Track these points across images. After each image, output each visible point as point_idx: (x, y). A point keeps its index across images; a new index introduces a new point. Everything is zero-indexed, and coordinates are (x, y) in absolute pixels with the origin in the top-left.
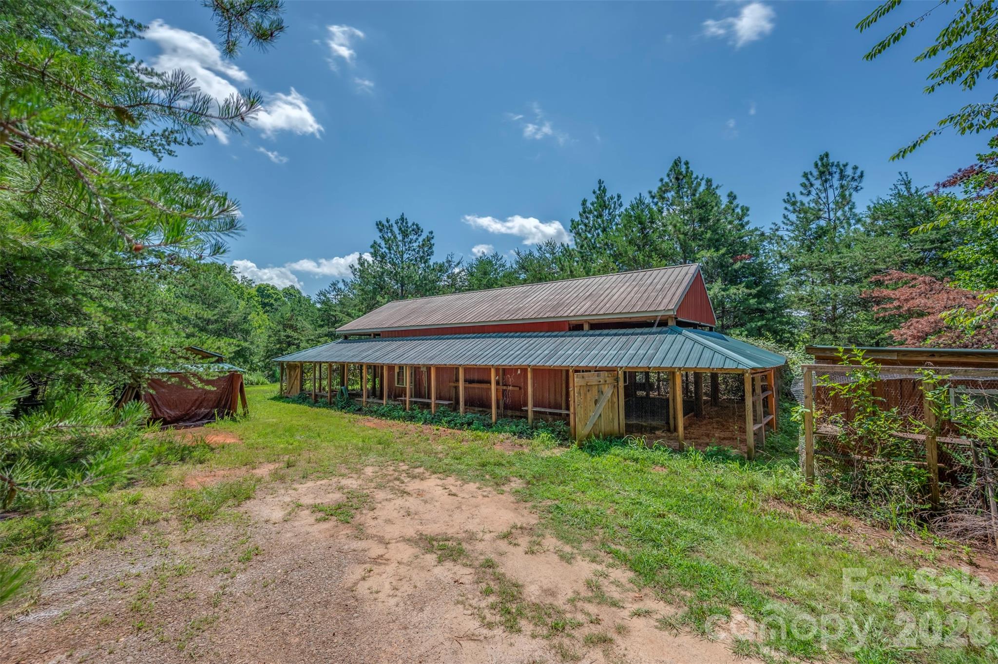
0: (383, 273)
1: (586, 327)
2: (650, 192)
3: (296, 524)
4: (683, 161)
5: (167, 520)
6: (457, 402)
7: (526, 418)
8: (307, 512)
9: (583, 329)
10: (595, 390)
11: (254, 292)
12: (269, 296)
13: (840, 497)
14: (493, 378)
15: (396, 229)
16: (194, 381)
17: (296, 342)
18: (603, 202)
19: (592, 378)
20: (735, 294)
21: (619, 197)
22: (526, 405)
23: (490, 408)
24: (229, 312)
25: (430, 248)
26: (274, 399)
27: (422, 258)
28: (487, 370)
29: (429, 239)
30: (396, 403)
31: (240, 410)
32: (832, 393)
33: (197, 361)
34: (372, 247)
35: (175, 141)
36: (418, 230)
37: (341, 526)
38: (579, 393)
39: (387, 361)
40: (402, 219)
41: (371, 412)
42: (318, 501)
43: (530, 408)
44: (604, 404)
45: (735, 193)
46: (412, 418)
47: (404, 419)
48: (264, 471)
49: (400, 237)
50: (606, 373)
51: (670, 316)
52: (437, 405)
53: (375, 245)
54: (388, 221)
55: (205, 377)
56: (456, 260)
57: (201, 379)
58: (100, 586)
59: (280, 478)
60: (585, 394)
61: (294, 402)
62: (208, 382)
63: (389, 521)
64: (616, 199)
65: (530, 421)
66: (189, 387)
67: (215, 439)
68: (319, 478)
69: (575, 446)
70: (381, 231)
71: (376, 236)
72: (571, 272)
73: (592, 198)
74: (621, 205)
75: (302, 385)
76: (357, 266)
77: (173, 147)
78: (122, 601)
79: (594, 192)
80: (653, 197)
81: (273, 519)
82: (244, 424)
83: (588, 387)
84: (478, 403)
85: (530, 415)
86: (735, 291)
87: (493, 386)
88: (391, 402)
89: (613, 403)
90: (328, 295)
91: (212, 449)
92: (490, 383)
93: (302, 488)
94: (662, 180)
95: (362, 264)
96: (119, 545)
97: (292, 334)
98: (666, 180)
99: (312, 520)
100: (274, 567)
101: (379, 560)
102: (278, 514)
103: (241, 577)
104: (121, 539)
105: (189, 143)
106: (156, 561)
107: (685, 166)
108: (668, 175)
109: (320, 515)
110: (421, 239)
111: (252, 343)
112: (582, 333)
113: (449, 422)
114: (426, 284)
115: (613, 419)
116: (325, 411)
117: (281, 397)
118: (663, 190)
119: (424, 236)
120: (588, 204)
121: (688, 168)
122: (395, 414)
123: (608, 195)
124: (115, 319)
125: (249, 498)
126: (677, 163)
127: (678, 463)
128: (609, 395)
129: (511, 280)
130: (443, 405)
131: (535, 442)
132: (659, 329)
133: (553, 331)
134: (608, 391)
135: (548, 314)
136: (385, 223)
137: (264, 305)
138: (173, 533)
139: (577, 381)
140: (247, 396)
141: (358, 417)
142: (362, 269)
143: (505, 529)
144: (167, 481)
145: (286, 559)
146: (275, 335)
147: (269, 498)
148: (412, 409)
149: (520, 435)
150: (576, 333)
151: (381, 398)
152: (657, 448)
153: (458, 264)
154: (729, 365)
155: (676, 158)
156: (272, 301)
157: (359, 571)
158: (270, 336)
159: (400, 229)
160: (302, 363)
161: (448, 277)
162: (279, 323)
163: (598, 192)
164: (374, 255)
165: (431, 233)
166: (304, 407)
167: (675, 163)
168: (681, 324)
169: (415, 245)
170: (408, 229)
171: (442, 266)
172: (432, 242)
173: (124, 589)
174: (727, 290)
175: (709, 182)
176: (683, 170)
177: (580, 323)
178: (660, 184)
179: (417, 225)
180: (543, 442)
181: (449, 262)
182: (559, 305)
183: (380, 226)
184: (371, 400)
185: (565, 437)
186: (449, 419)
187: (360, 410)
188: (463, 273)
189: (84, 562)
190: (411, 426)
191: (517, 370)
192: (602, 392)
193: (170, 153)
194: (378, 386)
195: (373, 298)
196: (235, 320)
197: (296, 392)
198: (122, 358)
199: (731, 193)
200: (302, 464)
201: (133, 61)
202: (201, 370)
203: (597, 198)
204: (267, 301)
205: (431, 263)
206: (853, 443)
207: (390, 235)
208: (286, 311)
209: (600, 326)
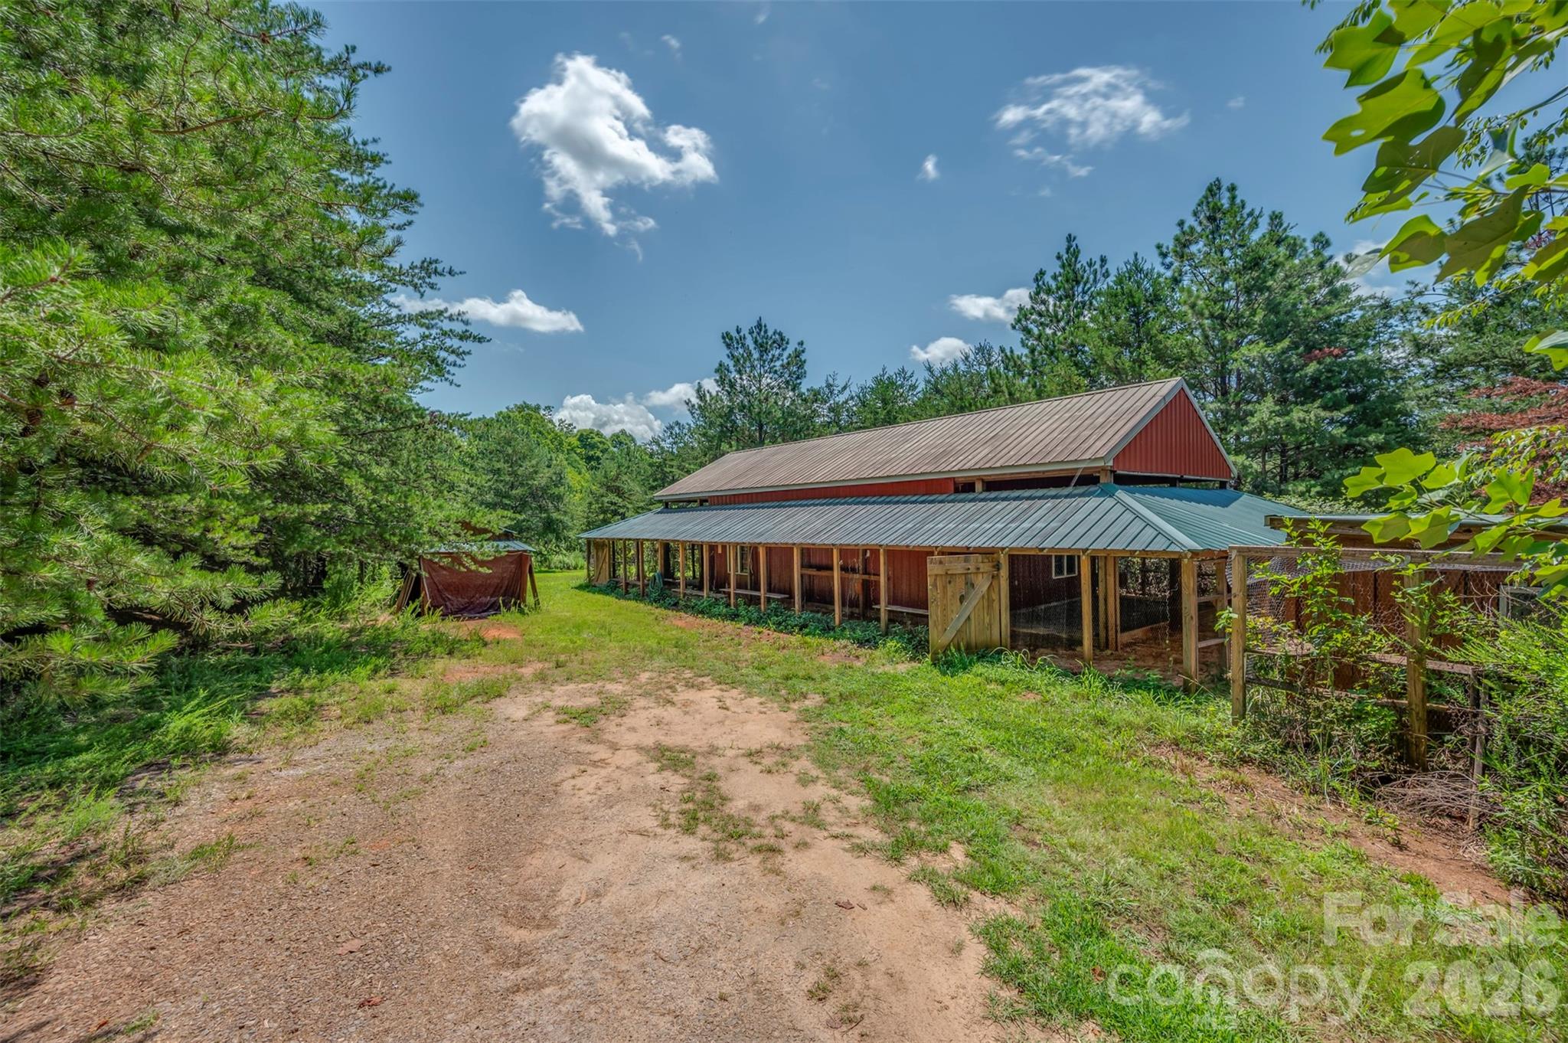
0: (731, 410)
1: (979, 487)
2: (1159, 247)
3: (536, 723)
4: (1225, 184)
5: (413, 710)
6: (792, 597)
7: (878, 619)
8: (552, 713)
9: (973, 491)
10: (960, 582)
11: (575, 442)
12: (593, 446)
13: (1263, 746)
14: (836, 562)
15: (749, 342)
16: (467, 562)
17: (621, 511)
18: (1072, 274)
19: (957, 566)
20: (1303, 421)
21: (1103, 260)
22: (878, 602)
23: (832, 603)
24: (536, 472)
25: (800, 367)
26: (580, 587)
27: (787, 382)
28: (828, 551)
29: (798, 354)
30: (719, 596)
31: (530, 599)
32: (1275, 590)
33: (470, 538)
34: (717, 371)
35: (436, 272)
36: (781, 341)
37: (579, 729)
38: (935, 585)
39: (706, 538)
40: (759, 325)
41: (687, 608)
42: (570, 704)
43: (883, 606)
44: (974, 603)
45: (1329, 235)
46: (734, 617)
47: (725, 617)
48: (527, 671)
49: (756, 355)
50: (980, 557)
51: (1103, 469)
52: (768, 600)
53: (721, 369)
54: (738, 331)
55: (480, 557)
56: (840, 382)
57: (474, 559)
58: (339, 757)
59: (542, 678)
60: (945, 587)
61: (601, 591)
62: (482, 564)
63: (633, 729)
64: (1097, 266)
65: (883, 624)
66: (463, 569)
67: (491, 634)
68: (586, 681)
69: (928, 659)
70: (728, 346)
71: (722, 354)
72: (1010, 394)
73: (1055, 268)
74: (1106, 275)
75: (614, 567)
76: (695, 401)
77: (434, 279)
78: (353, 770)
79: (1059, 257)
80: (1164, 255)
81: (514, 717)
82: (533, 617)
83: (950, 577)
84: (817, 598)
85: (883, 616)
86: (1302, 415)
87: (836, 574)
88: (712, 594)
89: (990, 601)
90: (663, 444)
91: (485, 644)
92: (831, 568)
93: (559, 690)
94: (1181, 224)
95: (701, 397)
96: (364, 726)
97: (616, 499)
98: (1191, 221)
99: (552, 721)
100: (493, 758)
101: (602, 763)
102: (520, 713)
103: (459, 763)
104: (368, 722)
105: (450, 272)
106: (391, 743)
107: (1228, 195)
108: (1195, 214)
109: (562, 717)
110: (786, 354)
111: (565, 513)
112: (971, 496)
113: (780, 624)
114: (794, 423)
115: (990, 624)
116: (632, 604)
117: (589, 586)
118: (1183, 244)
119: (790, 350)
120: (1048, 278)
121: (1233, 198)
122: (715, 610)
123: (1083, 260)
124: (375, 491)
125: (500, 696)
126: (1213, 190)
127: (1066, 690)
128: (985, 588)
129: (923, 411)
130: (775, 600)
131: (877, 653)
132: (1081, 490)
133: (931, 494)
134: (982, 584)
135: (925, 469)
136: (734, 334)
137: (589, 459)
138: (415, 720)
139: (933, 568)
140: (538, 584)
141: (670, 613)
142: (703, 405)
143: (755, 746)
144: (427, 673)
145: (507, 754)
146: (597, 502)
147: (521, 697)
148: (737, 606)
149: (861, 643)
150: (962, 496)
151: (701, 588)
152: (1041, 668)
153: (845, 388)
154: (1159, 545)
155: (1212, 180)
156: (599, 454)
157: (574, 770)
158: (590, 504)
159: (756, 342)
160: (614, 541)
161: (831, 410)
162: (602, 485)
163: (1065, 256)
164: (721, 382)
165: (801, 343)
166: (610, 599)
167: (1210, 190)
168: (1122, 480)
169: (778, 364)
170: (767, 341)
171: (816, 393)
172: (803, 357)
173: (357, 761)
174: (1288, 413)
175: (1276, 218)
176: (1225, 202)
177: (969, 480)
178: (1177, 231)
179: (780, 334)
180: (888, 653)
181: (829, 386)
182: (944, 453)
183: (727, 338)
184: (688, 592)
185: (918, 647)
186: (780, 619)
187: (676, 604)
188: (851, 403)
189: (333, 738)
190: (730, 626)
191: (865, 551)
192: (973, 585)
193: (432, 286)
194: (698, 574)
195: (718, 446)
196: (543, 482)
197: (604, 579)
198: (387, 536)
199: (1321, 235)
200: (574, 666)
201: (385, 186)
202: (475, 548)
203: (1063, 266)
204: (591, 453)
205: (803, 389)
206: (1301, 667)
207: (741, 351)
208: (612, 469)
209: (1000, 485)
